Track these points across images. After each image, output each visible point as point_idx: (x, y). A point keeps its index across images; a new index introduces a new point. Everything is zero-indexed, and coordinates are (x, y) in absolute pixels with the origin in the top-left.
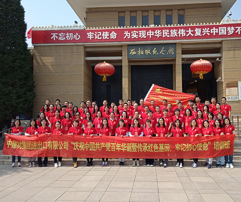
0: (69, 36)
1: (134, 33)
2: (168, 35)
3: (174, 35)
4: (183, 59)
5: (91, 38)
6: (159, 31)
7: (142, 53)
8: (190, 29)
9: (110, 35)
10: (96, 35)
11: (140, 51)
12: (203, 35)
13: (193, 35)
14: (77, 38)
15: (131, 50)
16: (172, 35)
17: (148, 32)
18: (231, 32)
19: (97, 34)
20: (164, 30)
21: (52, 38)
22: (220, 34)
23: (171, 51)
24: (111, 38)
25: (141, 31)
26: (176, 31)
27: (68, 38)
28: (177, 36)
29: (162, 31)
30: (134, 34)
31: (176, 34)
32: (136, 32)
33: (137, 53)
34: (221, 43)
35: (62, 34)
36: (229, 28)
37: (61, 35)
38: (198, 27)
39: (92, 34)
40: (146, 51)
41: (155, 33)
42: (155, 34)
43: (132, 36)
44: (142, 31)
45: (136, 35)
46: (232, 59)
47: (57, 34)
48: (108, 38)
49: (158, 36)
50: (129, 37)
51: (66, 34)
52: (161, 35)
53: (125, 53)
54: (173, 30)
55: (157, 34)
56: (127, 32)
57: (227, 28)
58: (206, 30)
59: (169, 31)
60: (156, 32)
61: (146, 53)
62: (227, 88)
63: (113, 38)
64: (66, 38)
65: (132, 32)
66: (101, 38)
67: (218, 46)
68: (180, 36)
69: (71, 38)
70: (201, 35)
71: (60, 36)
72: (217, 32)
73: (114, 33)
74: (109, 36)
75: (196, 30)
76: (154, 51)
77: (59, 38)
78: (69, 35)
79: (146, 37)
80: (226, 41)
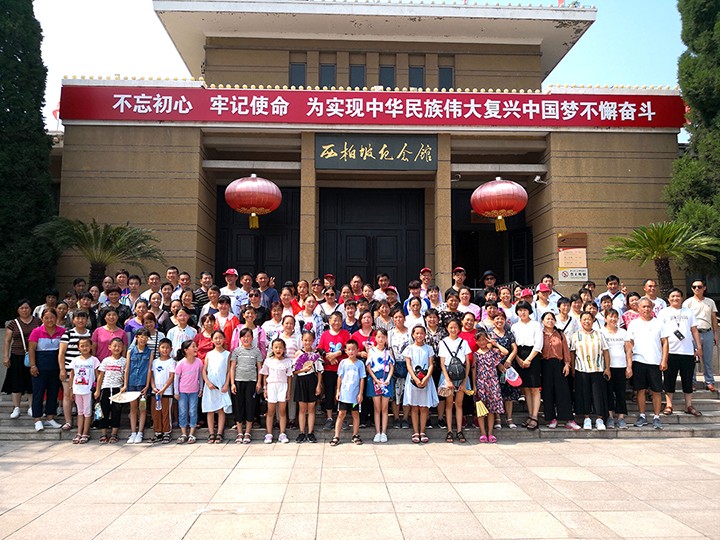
0: (162, 104)
1: (334, 103)
2: (419, 112)
3: (434, 113)
4: (454, 175)
5: (220, 109)
6: (396, 102)
7: (353, 155)
8: (473, 101)
9: (270, 107)
10: (234, 104)
11: (346, 149)
12: (505, 116)
13: (479, 116)
14: (184, 109)
15: (324, 147)
16: (429, 114)
17: (368, 104)
18: (571, 114)
19: (237, 102)
20: (408, 101)
21: (115, 107)
22: (544, 117)
23: (425, 153)
24: (274, 113)
25: (351, 100)
26: (438, 104)
28: (441, 116)
29: (404, 104)
30: (334, 105)
31: (438, 112)
32: (339, 101)
33: (340, 155)
34: (546, 138)
35: (143, 96)
36: (565, 104)
37: (141, 100)
38: (493, 97)
39: (223, 101)
40: (363, 150)
42: (386, 108)
43: (328, 110)
44: (355, 100)
45: (339, 108)
46: (572, 179)
47: (130, 96)
48: (266, 113)
49: (394, 113)
50: (320, 114)
51: (154, 99)
52: (402, 112)
53: (307, 154)
54: (431, 101)
55: (393, 108)
56: (316, 99)
57: (562, 104)
58: (511, 105)
59: (422, 103)
60: (388, 104)
61: (362, 155)
62: (561, 250)
63: (278, 113)
64: (154, 109)
65: (328, 101)
66: (247, 112)
67: (538, 146)
68: (448, 116)
69: (167, 108)
70: (500, 117)
71: (138, 102)
72: (537, 111)
73: (282, 100)
74: (269, 109)
75: (488, 103)
76: (381, 152)
77: (136, 107)
78: (162, 101)
79: (363, 115)
80: (557, 135)
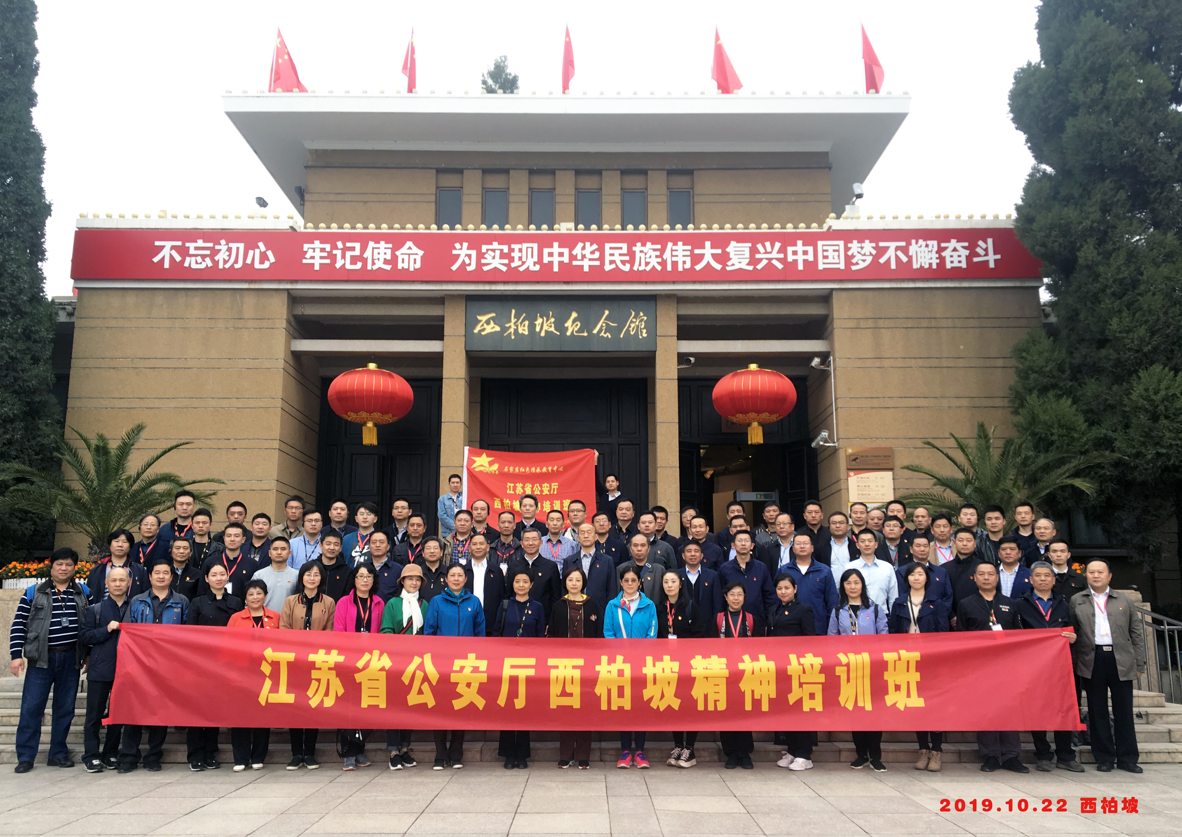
0: (229, 255)
1: (494, 251)
2: (624, 263)
3: (647, 264)
4: (682, 358)
5: (317, 264)
6: (590, 247)
7: (524, 330)
8: (708, 244)
9: (395, 258)
10: (338, 253)
11: (513, 320)
12: (759, 267)
13: (718, 267)
14: (262, 262)
15: (479, 318)
16: (640, 265)
17: (546, 251)
18: (864, 261)
19: (345, 250)
20: (607, 246)
21: (156, 260)
22: (821, 267)
23: (636, 324)
24: (400, 267)
25: (520, 246)
26: (654, 250)
27: (225, 262)
28: (659, 268)
29: (601, 250)
30: (492, 254)
31: (654, 262)
32: (501, 247)
33: (504, 329)
34: (826, 298)
35: (200, 243)
36: (854, 246)
37: (196, 248)
38: (741, 238)
39: (323, 250)
40: (539, 321)
41: (574, 253)
42: (573, 257)
43: (483, 261)
44: (525, 245)
45: (501, 258)
46: (869, 363)
47: (179, 243)
48: (388, 267)
49: (586, 265)
50: (472, 268)
51: (217, 247)
52: (598, 263)
53: (454, 327)
54: (644, 245)
55: (584, 256)
56: (465, 245)
57: (849, 245)
58: (769, 249)
59: (629, 248)
60: (577, 251)
61: (538, 329)
62: (852, 474)
63: (406, 267)
64: (216, 263)
65: (484, 248)
66: (359, 265)
67: (814, 310)
68: (669, 268)
69: (236, 261)
70: (751, 268)
71: (192, 251)
72: (810, 257)
73: (413, 246)
74: (393, 261)
75: (733, 247)
76: (569, 324)
77: (188, 259)
78: (229, 250)
79: (537, 268)
80: (844, 294)
